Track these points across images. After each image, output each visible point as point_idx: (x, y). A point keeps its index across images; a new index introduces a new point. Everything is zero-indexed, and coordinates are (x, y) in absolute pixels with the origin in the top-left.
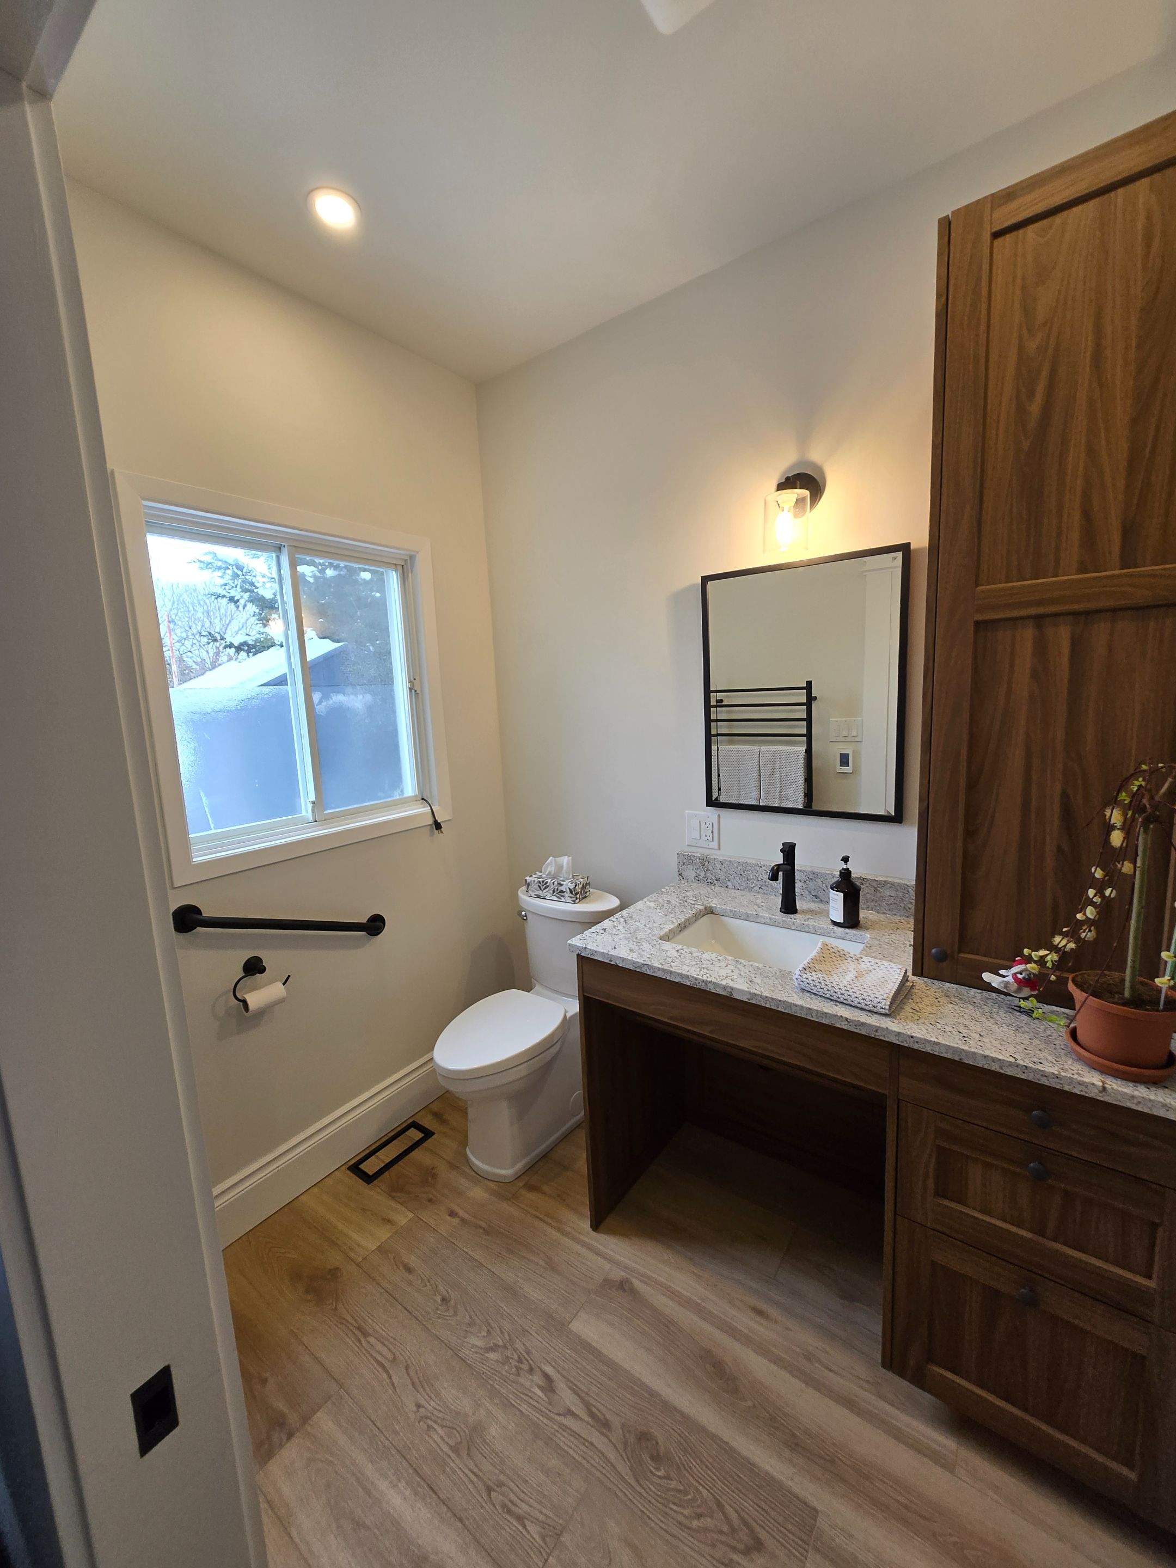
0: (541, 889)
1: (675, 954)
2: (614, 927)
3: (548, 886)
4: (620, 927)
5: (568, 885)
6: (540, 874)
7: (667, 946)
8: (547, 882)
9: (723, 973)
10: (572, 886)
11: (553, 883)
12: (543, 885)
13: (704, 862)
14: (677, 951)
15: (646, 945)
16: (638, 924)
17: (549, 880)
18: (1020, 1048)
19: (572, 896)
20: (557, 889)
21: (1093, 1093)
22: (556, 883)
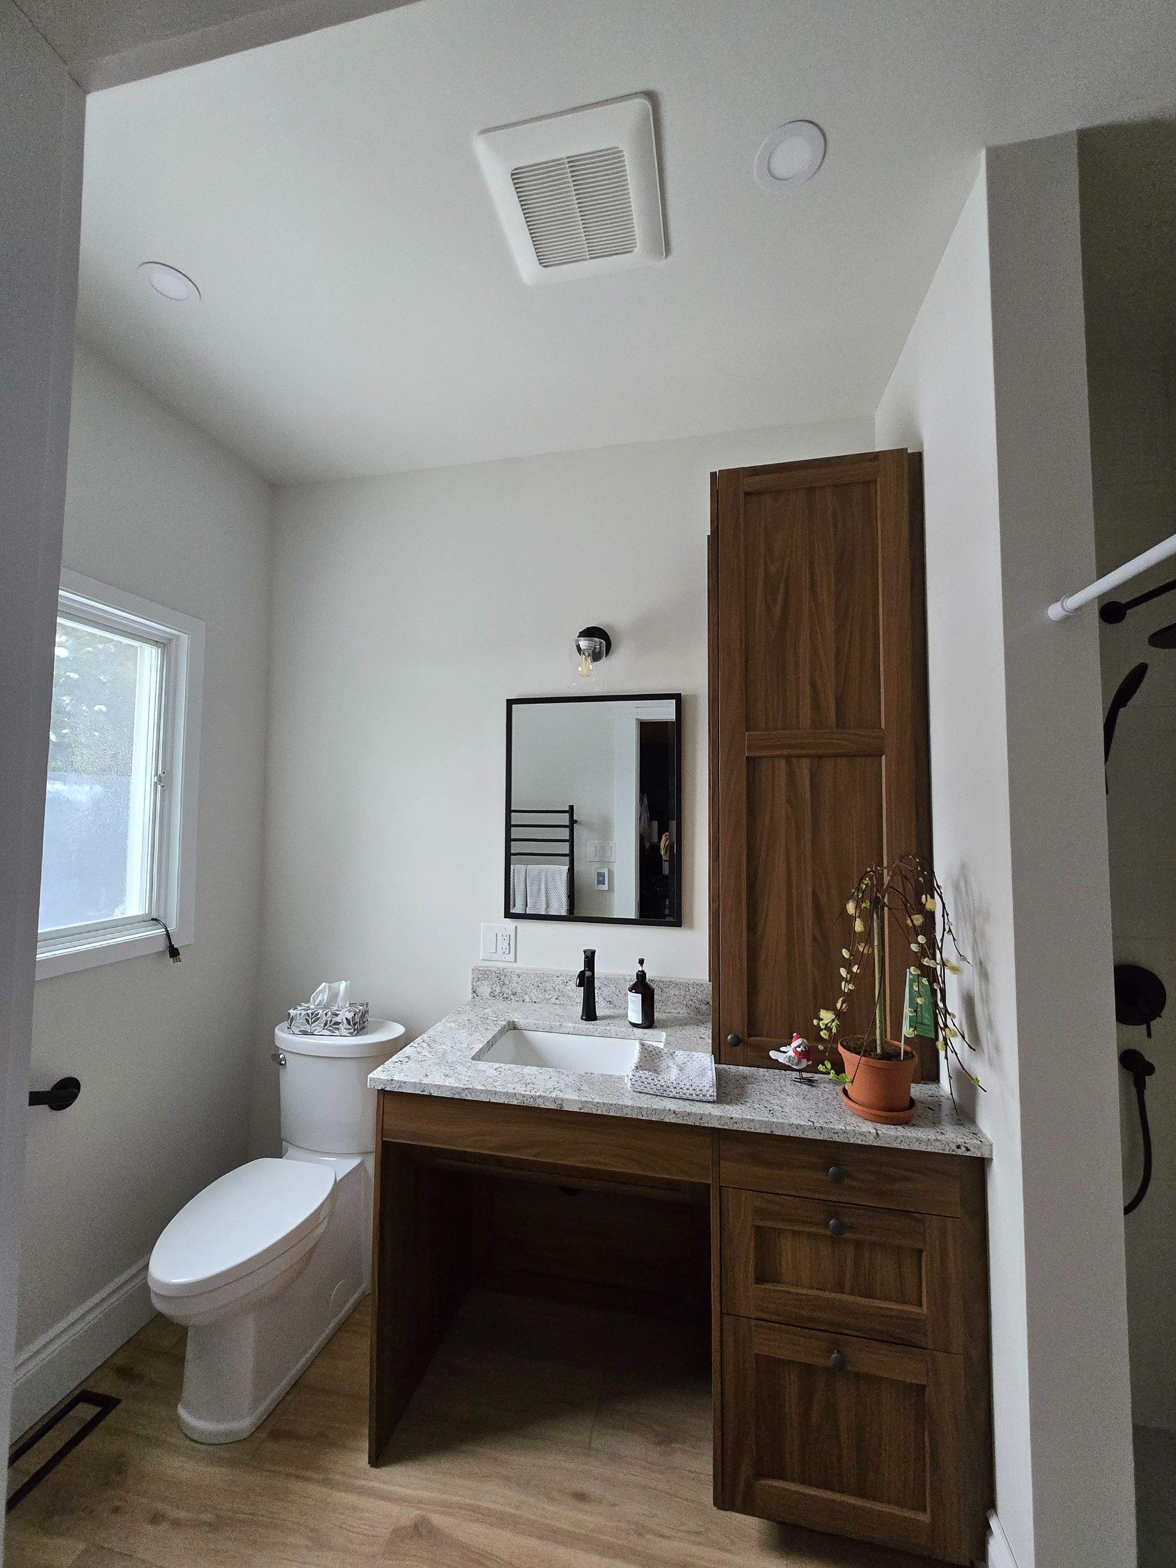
0: (308, 1023)
1: (495, 1073)
2: (419, 1053)
3: (319, 1018)
4: (426, 1053)
5: (345, 1014)
6: (308, 1005)
7: (482, 1065)
8: (318, 1014)
9: (550, 1085)
10: (350, 1016)
11: (326, 1014)
12: (312, 1018)
13: (500, 977)
14: (496, 1070)
15: (460, 1068)
16: (444, 1047)
17: (320, 1011)
18: (812, 1112)
19: (350, 1027)
20: (331, 1021)
21: (871, 1141)
22: (329, 1014)
